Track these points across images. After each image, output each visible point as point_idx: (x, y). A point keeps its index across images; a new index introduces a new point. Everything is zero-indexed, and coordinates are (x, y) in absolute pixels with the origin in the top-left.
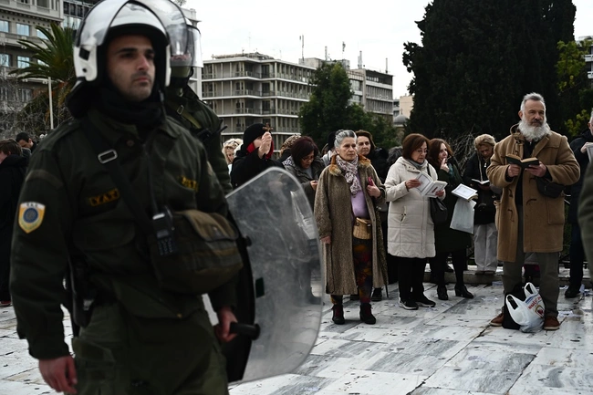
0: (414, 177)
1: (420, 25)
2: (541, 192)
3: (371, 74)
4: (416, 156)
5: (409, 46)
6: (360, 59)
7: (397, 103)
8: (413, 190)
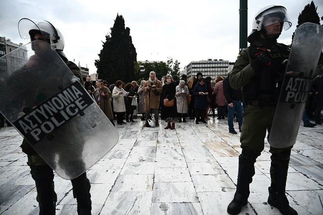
0: (121, 92)
1: (99, 55)
2: (155, 94)
3: (82, 68)
4: (120, 86)
5: (96, 61)
6: (79, 64)
7: (90, 77)
8: (121, 95)
